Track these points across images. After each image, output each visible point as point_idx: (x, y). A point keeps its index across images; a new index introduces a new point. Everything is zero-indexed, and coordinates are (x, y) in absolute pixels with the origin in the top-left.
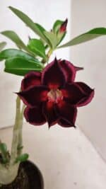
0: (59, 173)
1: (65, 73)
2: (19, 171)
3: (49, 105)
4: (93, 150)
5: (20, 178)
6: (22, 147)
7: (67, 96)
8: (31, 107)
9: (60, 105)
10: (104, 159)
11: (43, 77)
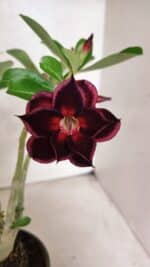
0: (74, 258)
1: (83, 95)
2: (16, 244)
3: (61, 137)
4: (125, 226)
5: (16, 255)
6: (23, 209)
7: (84, 126)
8: (37, 137)
9: (75, 138)
10: (147, 252)
11: (54, 98)
